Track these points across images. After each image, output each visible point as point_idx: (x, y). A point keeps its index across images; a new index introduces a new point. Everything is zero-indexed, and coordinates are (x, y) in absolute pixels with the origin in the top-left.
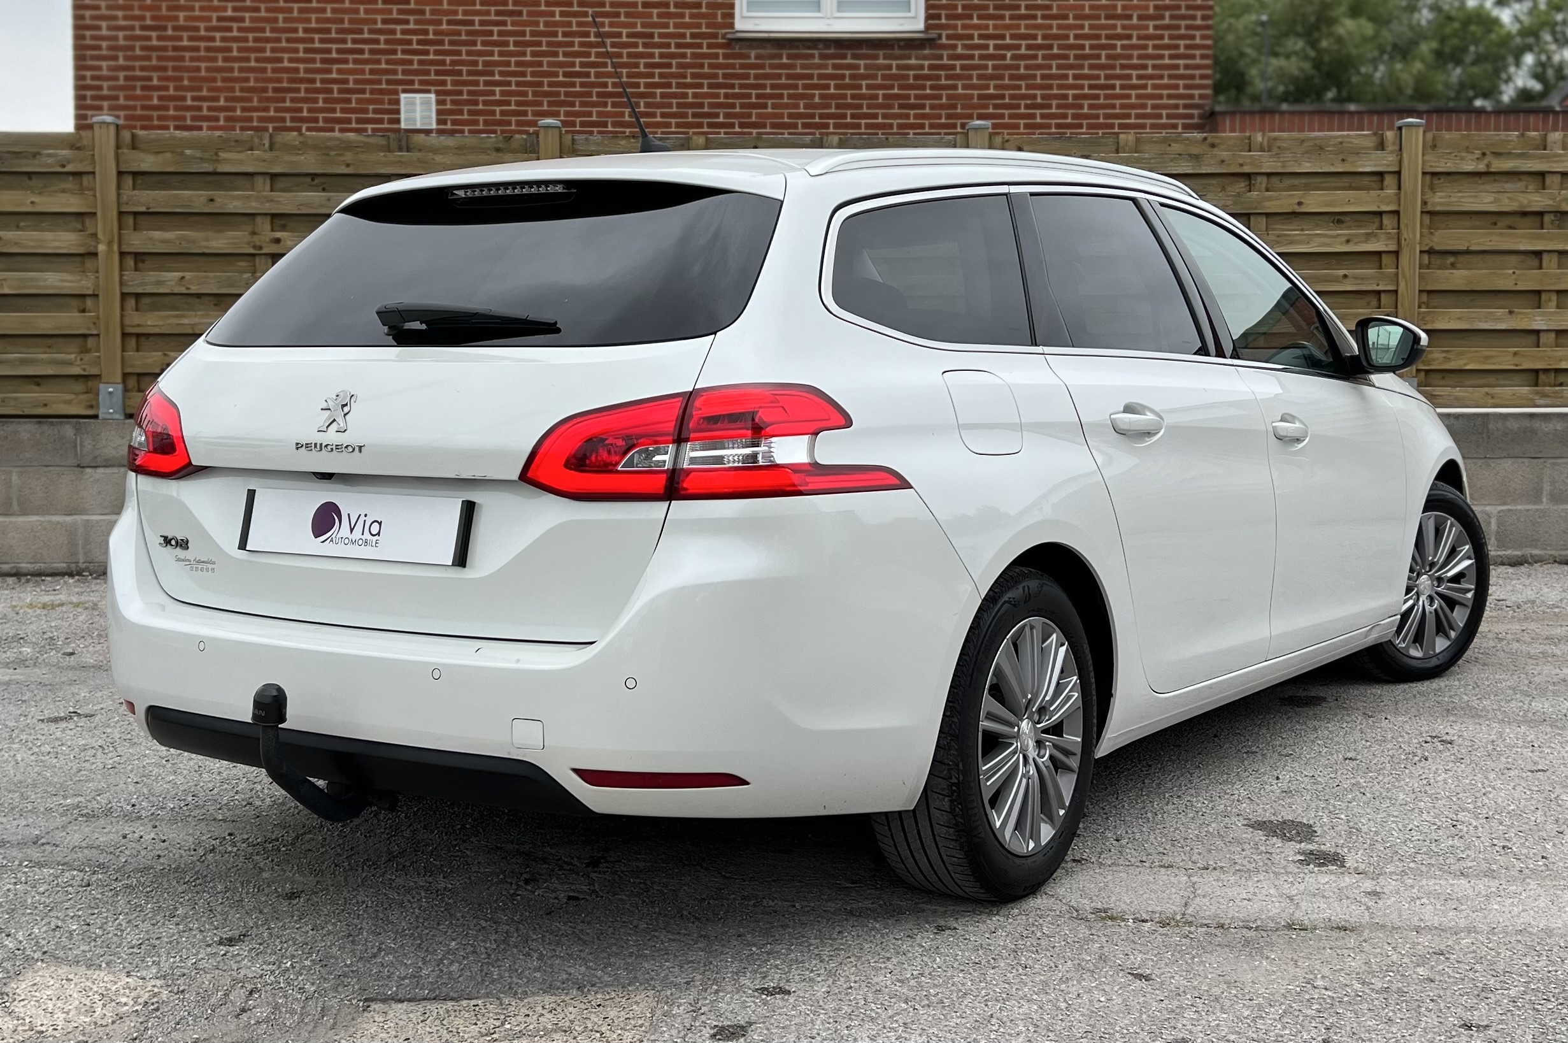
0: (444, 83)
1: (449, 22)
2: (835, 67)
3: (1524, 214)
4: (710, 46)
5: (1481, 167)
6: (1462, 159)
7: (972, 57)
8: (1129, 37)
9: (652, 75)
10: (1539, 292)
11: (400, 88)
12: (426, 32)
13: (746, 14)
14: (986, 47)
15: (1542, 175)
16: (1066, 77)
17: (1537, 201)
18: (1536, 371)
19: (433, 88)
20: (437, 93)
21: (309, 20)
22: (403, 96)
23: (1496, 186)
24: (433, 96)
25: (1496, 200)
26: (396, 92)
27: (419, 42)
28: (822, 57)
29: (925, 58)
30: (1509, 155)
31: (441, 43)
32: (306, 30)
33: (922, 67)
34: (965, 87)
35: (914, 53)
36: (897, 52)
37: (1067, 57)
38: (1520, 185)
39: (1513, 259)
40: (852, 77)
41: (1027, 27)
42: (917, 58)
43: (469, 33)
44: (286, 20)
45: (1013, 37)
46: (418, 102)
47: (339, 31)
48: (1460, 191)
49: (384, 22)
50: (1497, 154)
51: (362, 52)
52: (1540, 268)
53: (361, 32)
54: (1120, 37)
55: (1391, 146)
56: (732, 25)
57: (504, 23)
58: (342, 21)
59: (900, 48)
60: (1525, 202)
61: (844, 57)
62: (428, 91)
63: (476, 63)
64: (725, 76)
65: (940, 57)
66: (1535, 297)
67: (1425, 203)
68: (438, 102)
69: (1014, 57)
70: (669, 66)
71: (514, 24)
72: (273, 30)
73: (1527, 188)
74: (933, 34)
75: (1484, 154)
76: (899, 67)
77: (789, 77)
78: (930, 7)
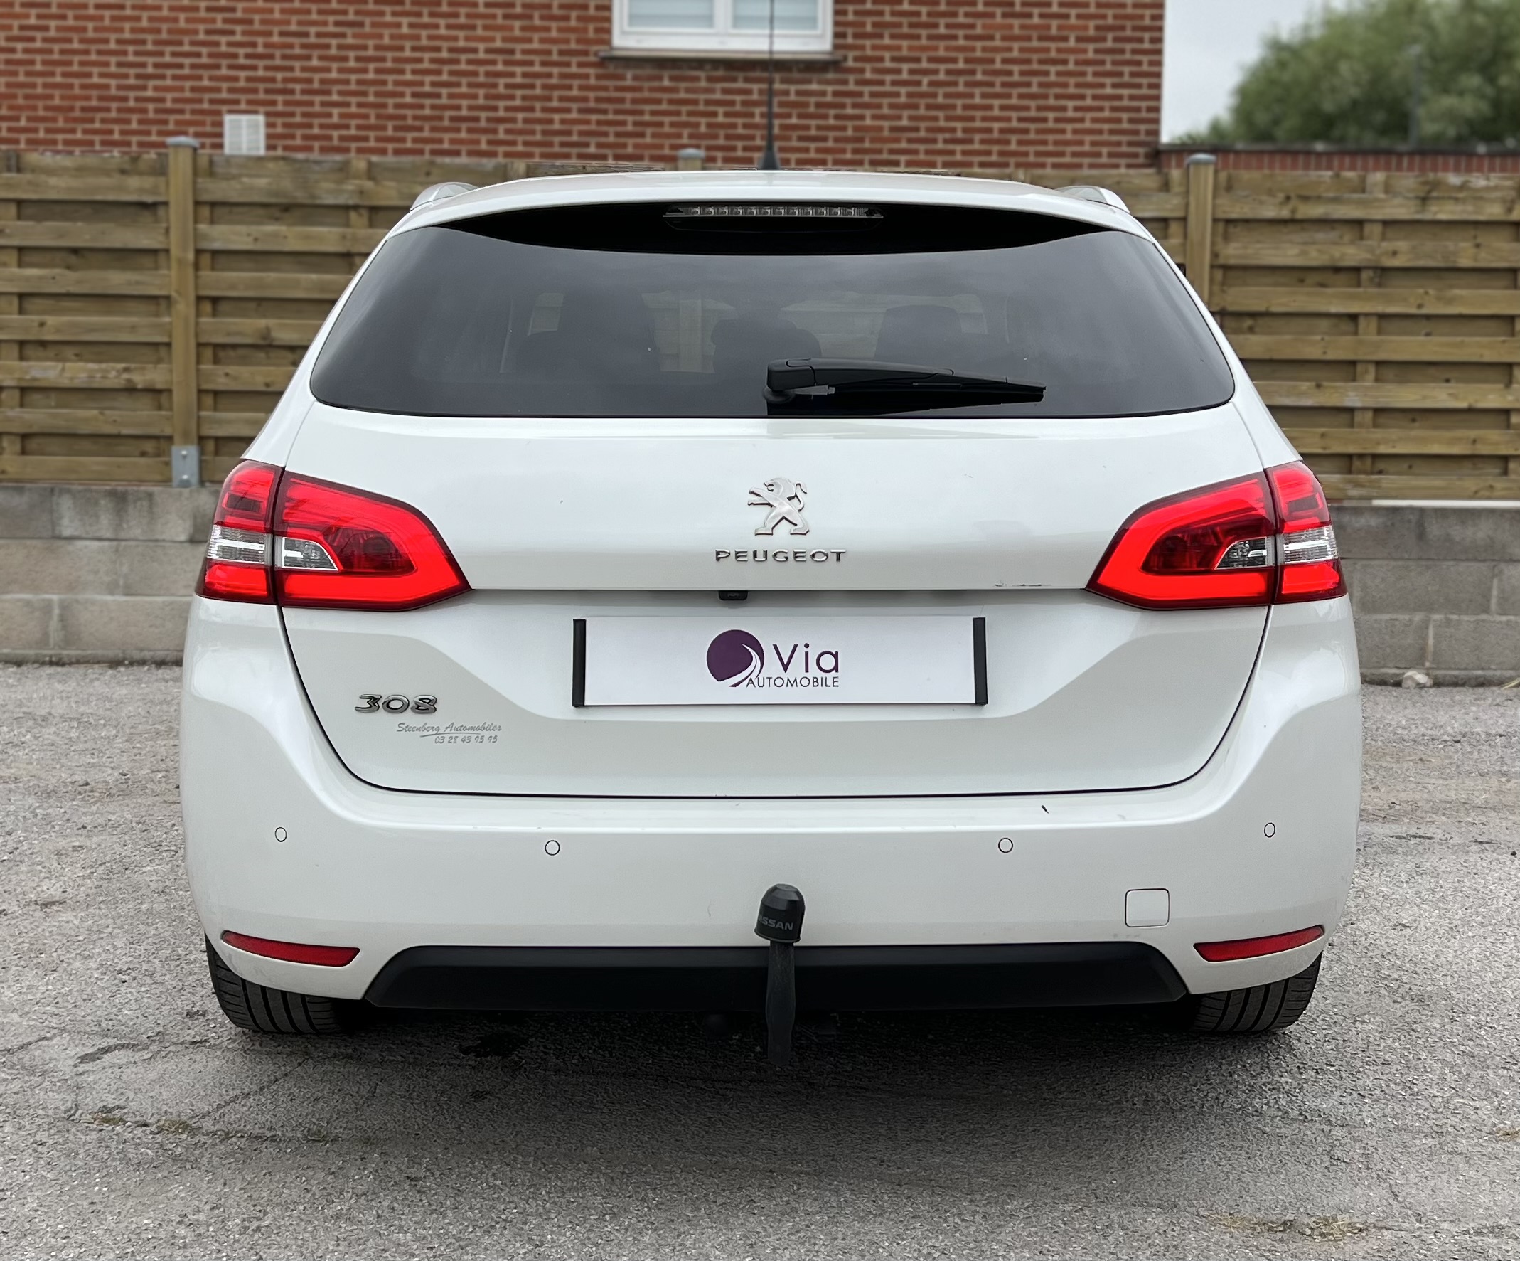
0: (274, 103)
1: (282, 34)
2: (725, 91)
3: (1337, 270)
4: (580, 65)
5: (1285, 213)
6: (1261, 203)
7: (882, 83)
8: (1065, 62)
9: (512, 97)
10: (1353, 363)
11: (224, 108)
12: (254, 45)
13: (627, 28)
14: (899, 71)
15: (1359, 223)
16: (990, 107)
17: (1352, 254)
18: (1350, 457)
19: (262, 109)
20: (268, 114)
21: (121, 30)
22: (228, 119)
23: (1304, 236)
24: (261, 119)
25: (1303, 253)
26: (219, 113)
27: (248, 56)
28: (710, 79)
29: (828, 82)
30: (1319, 199)
31: (271, 57)
32: (119, 42)
33: (823, 94)
34: (875, 117)
35: (815, 76)
36: (796, 75)
37: (991, 84)
38: (1333, 235)
39: (1324, 324)
40: (744, 103)
41: (947, 49)
42: (820, 82)
43: (304, 46)
44: (96, 29)
45: (931, 60)
46: (244, 124)
47: (156, 43)
48: (1258, 242)
49: (208, 32)
50: (1305, 199)
51: (181, 66)
52: (1356, 333)
53: (180, 43)
54: (1054, 62)
55: (1177, 188)
56: (608, 42)
57: (343, 35)
58: (158, 31)
59: (800, 71)
60: (1337, 255)
61: (734, 80)
62: (255, 112)
63: (310, 81)
64: (598, 100)
65: (845, 82)
66: (1348, 369)
67: (1215, 255)
68: (269, 125)
69: (931, 84)
70: (532, 87)
71: (355, 36)
72: (82, 41)
73: (1341, 237)
74: (839, 55)
75: (1288, 198)
76: (798, 93)
77: (671, 102)
78: (836, 24)
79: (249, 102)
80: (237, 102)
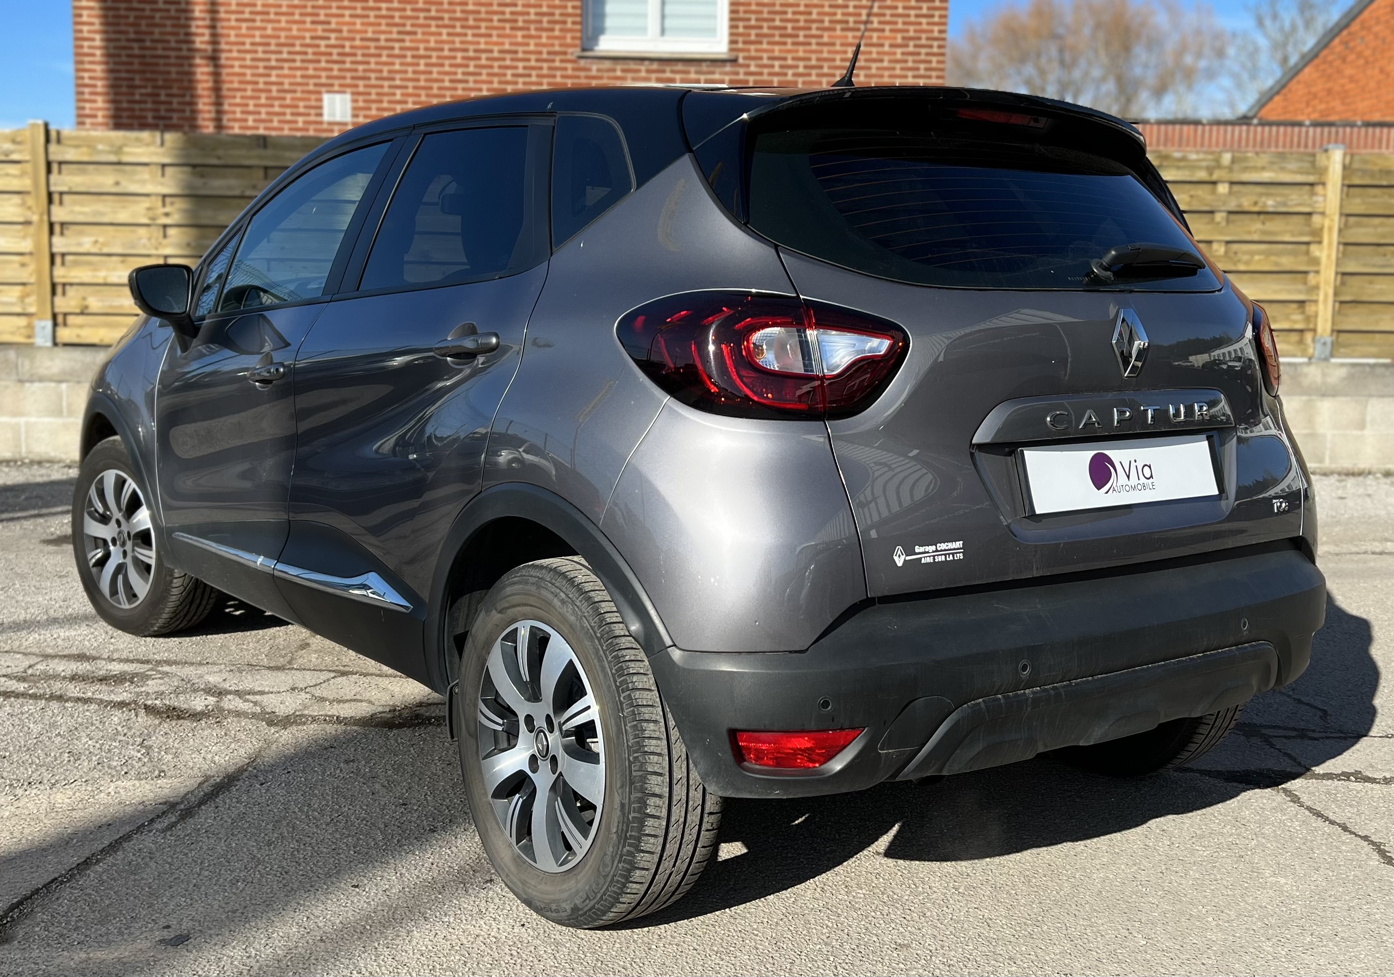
1: (362, 39)
4: (562, 61)
7: (761, 74)
8: (882, 61)
9: (516, 83)
11: (324, 89)
12: (343, 47)
19: (349, 90)
20: (353, 94)
22: (326, 97)
24: (348, 97)
26: (320, 93)
27: (339, 54)
28: (648, 71)
29: (726, 74)
31: (355, 55)
32: (252, 44)
35: (717, 69)
36: (705, 68)
41: (805, 51)
42: (721, 73)
43: (377, 48)
44: (236, 35)
45: (794, 59)
46: (337, 100)
47: (277, 45)
51: (294, 61)
53: (293, 45)
54: (875, 61)
57: (403, 41)
58: (279, 37)
59: (708, 65)
61: (664, 72)
62: (345, 92)
63: (381, 71)
65: (737, 74)
68: (355, 101)
69: (794, 75)
70: (529, 76)
71: (412, 41)
72: (227, 43)
74: (732, 56)
78: (731, 34)
79: (341, 85)
80: (332, 85)
